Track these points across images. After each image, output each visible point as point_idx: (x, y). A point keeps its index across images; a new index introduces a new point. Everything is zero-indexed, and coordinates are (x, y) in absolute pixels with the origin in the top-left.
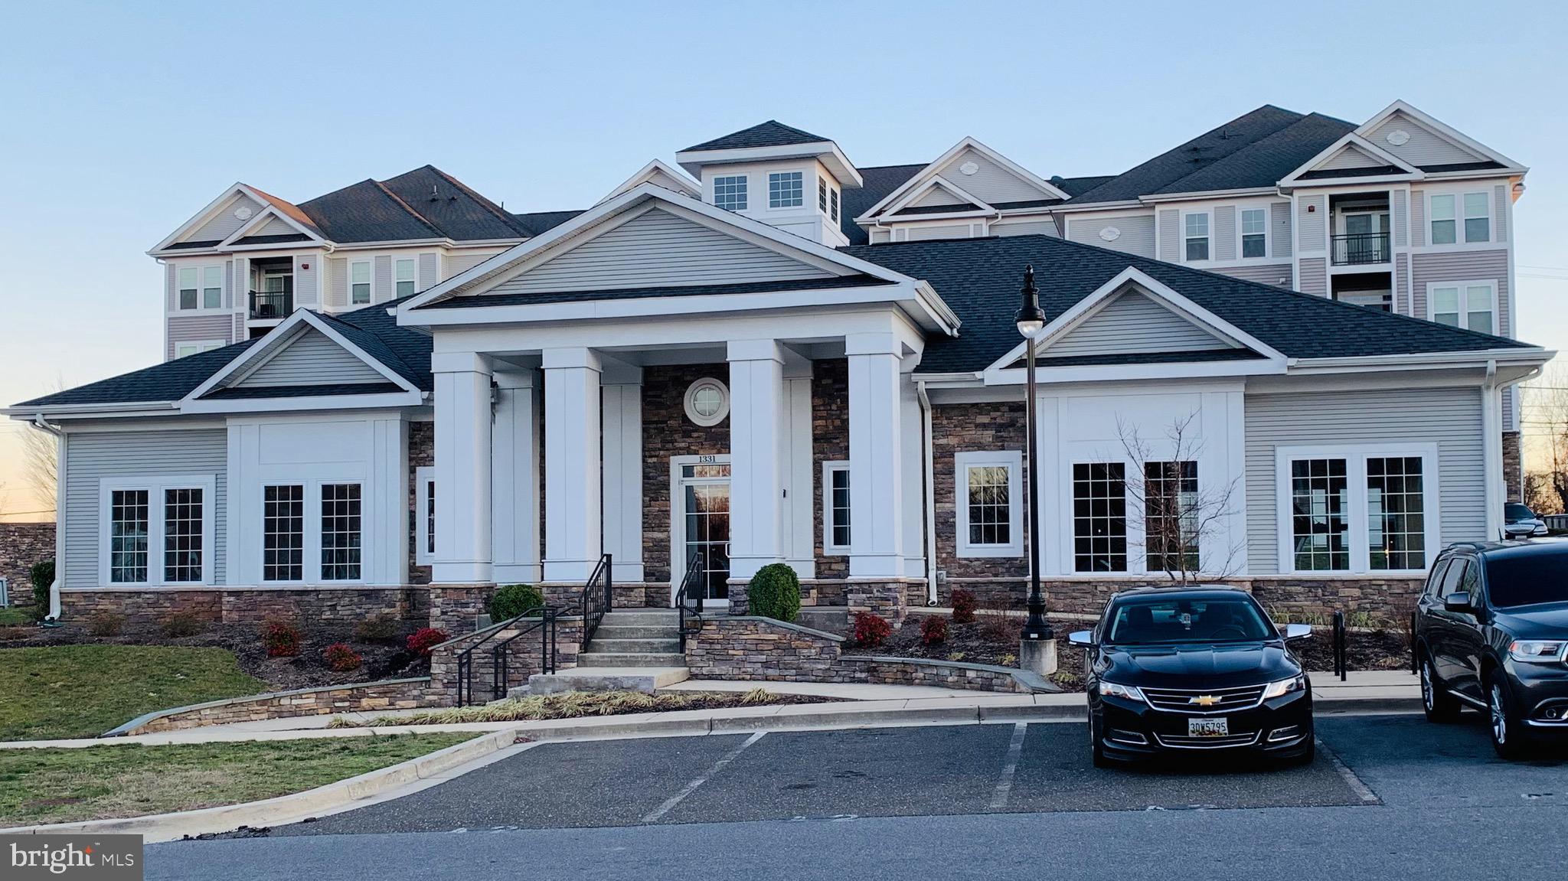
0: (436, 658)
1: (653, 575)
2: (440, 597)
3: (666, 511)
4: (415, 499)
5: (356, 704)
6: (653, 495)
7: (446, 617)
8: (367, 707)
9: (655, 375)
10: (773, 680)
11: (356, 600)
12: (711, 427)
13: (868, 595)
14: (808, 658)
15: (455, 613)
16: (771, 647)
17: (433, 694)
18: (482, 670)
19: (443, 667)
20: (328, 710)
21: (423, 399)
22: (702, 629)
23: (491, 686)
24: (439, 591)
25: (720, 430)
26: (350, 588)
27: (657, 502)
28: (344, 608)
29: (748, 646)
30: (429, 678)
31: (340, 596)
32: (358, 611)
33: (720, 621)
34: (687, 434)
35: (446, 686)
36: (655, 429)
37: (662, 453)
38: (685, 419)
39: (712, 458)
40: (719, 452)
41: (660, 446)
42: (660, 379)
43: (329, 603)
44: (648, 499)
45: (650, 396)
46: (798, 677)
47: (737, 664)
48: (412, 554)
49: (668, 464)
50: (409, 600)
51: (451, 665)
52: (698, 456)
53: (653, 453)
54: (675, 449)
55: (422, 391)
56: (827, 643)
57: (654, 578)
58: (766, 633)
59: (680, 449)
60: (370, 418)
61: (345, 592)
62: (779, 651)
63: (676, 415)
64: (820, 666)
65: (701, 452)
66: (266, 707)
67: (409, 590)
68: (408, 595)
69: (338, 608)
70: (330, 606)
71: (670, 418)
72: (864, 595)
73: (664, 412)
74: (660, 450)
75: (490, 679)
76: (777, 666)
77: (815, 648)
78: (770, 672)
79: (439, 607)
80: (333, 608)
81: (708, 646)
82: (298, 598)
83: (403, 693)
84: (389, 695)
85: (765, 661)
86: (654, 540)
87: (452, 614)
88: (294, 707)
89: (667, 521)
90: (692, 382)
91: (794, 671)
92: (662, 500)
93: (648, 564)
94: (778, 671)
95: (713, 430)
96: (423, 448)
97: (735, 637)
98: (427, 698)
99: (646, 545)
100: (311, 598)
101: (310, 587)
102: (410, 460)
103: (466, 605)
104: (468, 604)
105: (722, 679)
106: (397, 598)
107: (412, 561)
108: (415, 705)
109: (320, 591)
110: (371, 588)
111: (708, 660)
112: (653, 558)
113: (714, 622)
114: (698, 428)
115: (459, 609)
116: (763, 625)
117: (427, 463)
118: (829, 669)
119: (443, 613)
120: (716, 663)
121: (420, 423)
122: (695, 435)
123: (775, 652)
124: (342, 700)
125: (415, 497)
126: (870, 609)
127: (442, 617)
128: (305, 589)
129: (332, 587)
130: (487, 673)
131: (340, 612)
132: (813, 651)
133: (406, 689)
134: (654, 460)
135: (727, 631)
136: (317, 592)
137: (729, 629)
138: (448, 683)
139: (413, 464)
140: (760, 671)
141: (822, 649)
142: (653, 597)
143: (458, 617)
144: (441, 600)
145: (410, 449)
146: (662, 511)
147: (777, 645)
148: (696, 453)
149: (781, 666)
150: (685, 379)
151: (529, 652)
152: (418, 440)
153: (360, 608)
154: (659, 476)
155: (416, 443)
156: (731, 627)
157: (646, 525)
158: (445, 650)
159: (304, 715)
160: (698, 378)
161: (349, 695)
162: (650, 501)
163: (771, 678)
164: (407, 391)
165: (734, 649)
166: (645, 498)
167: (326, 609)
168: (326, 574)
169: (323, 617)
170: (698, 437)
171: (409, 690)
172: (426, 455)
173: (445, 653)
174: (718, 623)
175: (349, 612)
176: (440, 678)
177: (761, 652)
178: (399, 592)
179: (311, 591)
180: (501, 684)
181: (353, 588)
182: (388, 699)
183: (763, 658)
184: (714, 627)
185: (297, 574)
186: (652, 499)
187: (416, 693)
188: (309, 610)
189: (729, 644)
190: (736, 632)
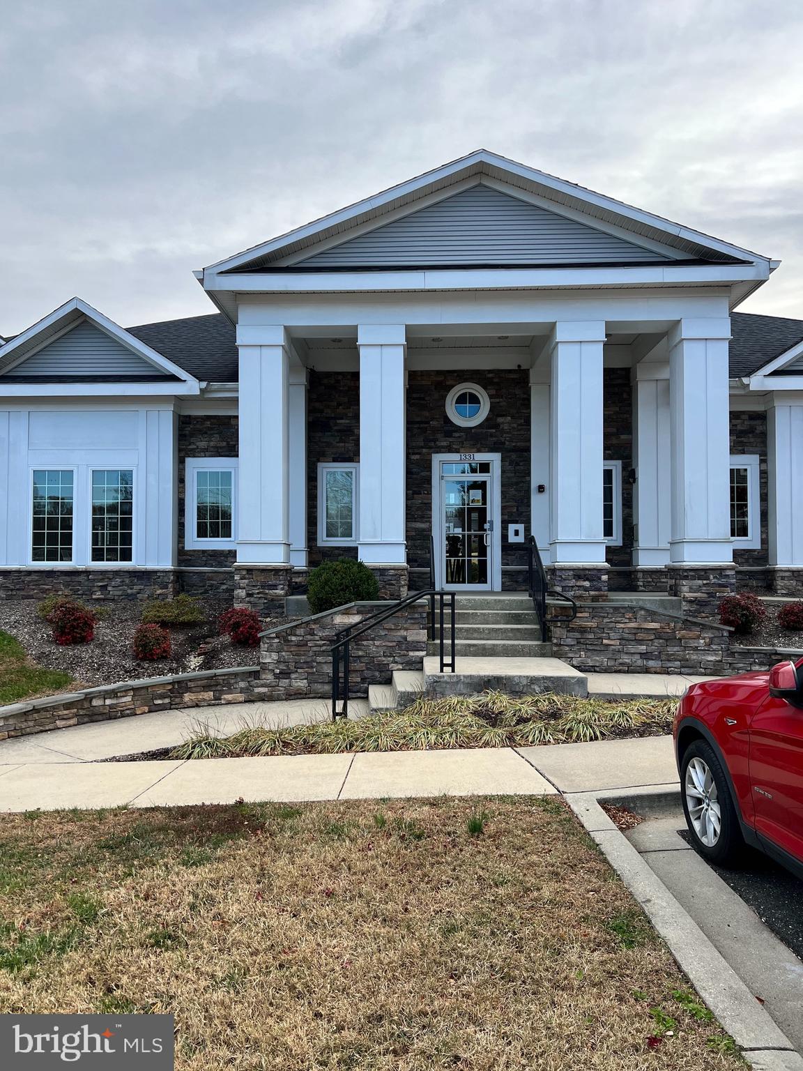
0: (266, 645)
1: (416, 561)
2: (245, 579)
3: (428, 503)
4: (184, 487)
5: (177, 700)
6: (415, 489)
7: (252, 599)
8: (189, 704)
9: (419, 379)
10: (656, 673)
11: (127, 581)
12: (471, 428)
13: (705, 582)
14: (696, 649)
15: (262, 596)
16: (653, 637)
17: (262, 686)
18: (319, 659)
19: (275, 656)
20: (146, 709)
21: (200, 389)
22: (575, 617)
23: (329, 677)
24: (244, 573)
25: (480, 430)
26: (122, 570)
27: (420, 496)
28: (114, 589)
29: (626, 636)
30: (258, 668)
31: (111, 577)
32: (129, 591)
33: (593, 608)
34: (448, 434)
35: (277, 676)
36: (419, 428)
37: (424, 450)
38: (447, 420)
39: (472, 457)
40: (479, 451)
41: (423, 444)
42: (424, 383)
43: (101, 584)
44: (411, 492)
45: (414, 399)
46: (683, 670)
47: (614, 654)
48: (181, 539)
49: (431, 460)
50: (179, 582)
51: (284, 653)
52: (459, 454)
53: (416, 451)
54: (439, 447)
55: (200, 381)
56: (717, 634)
57: (416, 564)
58: (646, 621)
59: (443, 447)
60: (142, 409)
61: (117, 573)
62: (661, 641)
63: (438, 417)
64: (710, 658)
65: (462, 450)
66: (75, 710)
67: (178, 572)
68: (178, 577)
69: (109, 588)
70: (101, 586)
71: (433, 419)
72: (700, 582)
73: (427, 414)
74: (422, 447)
75: (328, 669)
76: (658, 658)
77: (704, 638)
78: (651, 663)
79: (244, 588)
80: (104, 588)
81: (577, 635)
82: (68, 579)
83: (229, 685)
84: (214, 689)
85: (645, 651)
86: (416, 529)
87: (259, 596)
88: (108, 708)
89: (429, 512)
90: (453, 386)
91: (679, 663)
92: (424, 493)
93: (411, 552)
94: (660, 663)
95: (473, 431)
96: (192, 440)
97: (612, 625)
98: (257, 690)
99: (409, 534)
100: (82, 578)
101: (81, 567)
102: (180, 450)
103: (274, 587)
104: (275, 586)
105: (595, 671)
106: (169, 579)
107: (181, 545)
108: (242, 699)
109: (90, 572)
110: (143, 570)
111: (580, 650)
112: (415, 546)
113: (587, 609)
114: (459, 429)
115: (267, 591)
116: (643, 612)
117: (197, 454)
118: (721, 661)
119: (249, 595)
120: (589, 654)
121: (190, 416)
122: (457, 435)
123: (656, 643)
124: (162, 697)
125: (184, 485)
126: (705, 595)
127: (247, 599)
128: (75, 570)
129: (103, 568)
130: (326, 663)
131: (111, 592)
132: (702, 641)
133: (232, 681)
134: (417, 457)
135: (601, 619)
136: (87, 573)
137: (604, 617)
138: (280, 673)
139: (182, 455)
140: (639, 662)
141: (711, 639)
142: (415, 581)
143: (266, 599)
144: (246, 581)
145: (179, 440)
146: (425, 504)
147: (658, 634)
148: (457, 451)
149: (664, 657)
150: (448, 383)
151: (373, 639)
152: (187, 432)
153: (131, 589)
154: (422, 471)
155: (185, 436)
156: (606, 615)
157: (409, 516)
158: (277, 637)
159: (119, 718)
160: (460, 383)
161: (169, 690)
162: (413, 494)
163: (653, 670)
164: (185, 381)
165: (609, 639)
166: (408, 492)
167: (96, 589)
168: (97, 555)
169: (94, 597)
170: (459, 437)
171: (236, 683)
172: (195, 447)
173: (277, 640)
174: (591, 610)
175: (120, 593)
176: (270, 668)
177: (640, 642)
178: (172, 573)
179: (81, 572)
180: (341, 675)
181: (125, 570)
182: (212, 693)
183: (643, 648)
184: (586, 615)
185: (67, 555)
186: (415, 493)
187: (242, 684)
188: (78, 590)
189: (603, 633)
190: (611, 620)
